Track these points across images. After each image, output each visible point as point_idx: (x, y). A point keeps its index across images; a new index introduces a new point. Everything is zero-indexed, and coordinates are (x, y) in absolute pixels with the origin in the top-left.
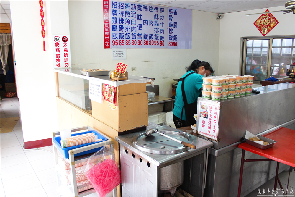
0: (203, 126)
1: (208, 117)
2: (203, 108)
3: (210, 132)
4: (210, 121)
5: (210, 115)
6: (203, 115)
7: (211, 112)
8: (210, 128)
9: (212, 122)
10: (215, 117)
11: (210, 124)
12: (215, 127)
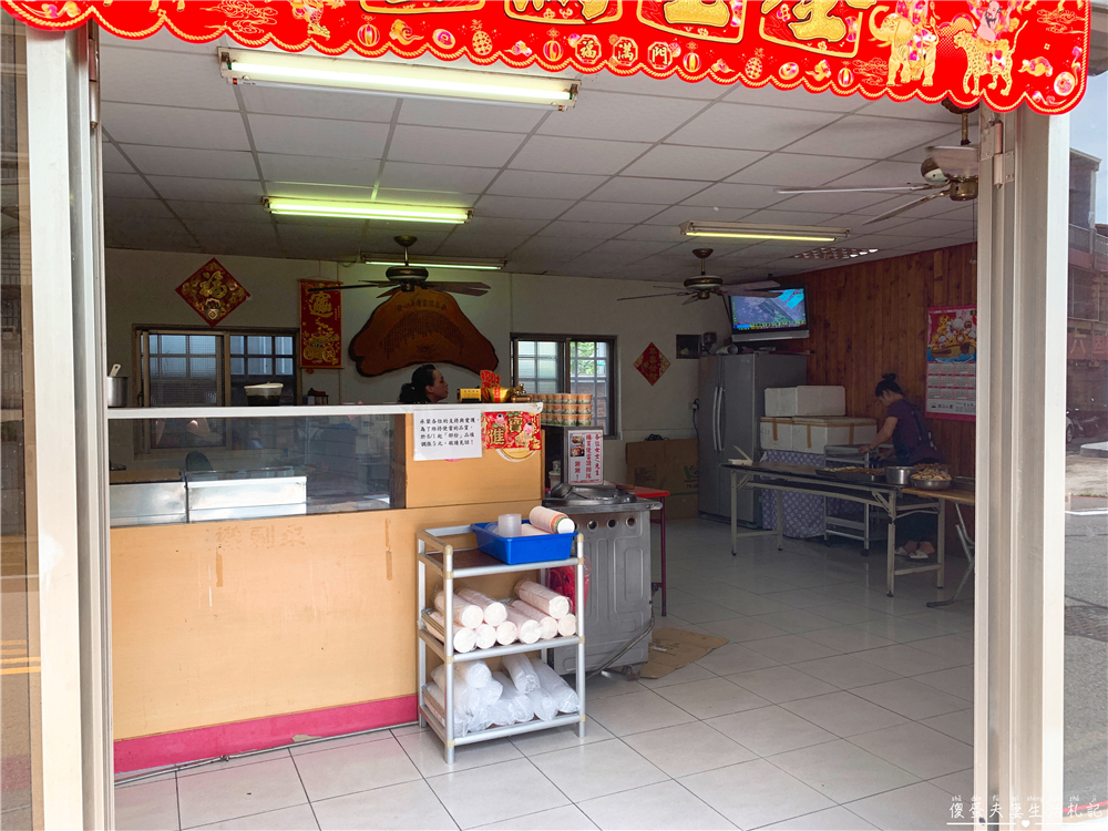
0: (578, 470)
1: (586, 454)
2: (575, 442)
3: (589, 476)
4: (589, 458)
5: (589, 450)
6: (575, 452)
7: (589, 445)
8: (589, 469)
9: (593, 458)
10: (597, 450)
11: (589, 463)
12: (597, 465)
